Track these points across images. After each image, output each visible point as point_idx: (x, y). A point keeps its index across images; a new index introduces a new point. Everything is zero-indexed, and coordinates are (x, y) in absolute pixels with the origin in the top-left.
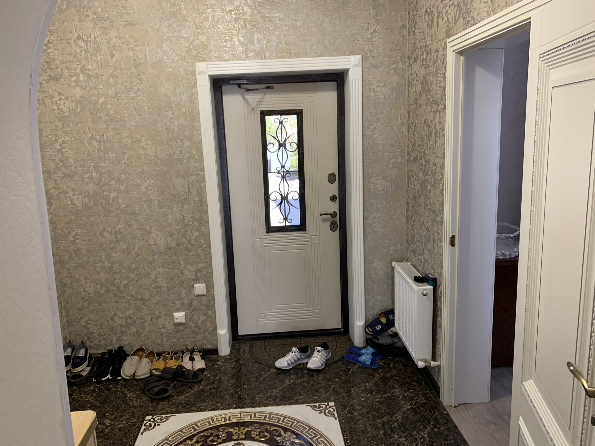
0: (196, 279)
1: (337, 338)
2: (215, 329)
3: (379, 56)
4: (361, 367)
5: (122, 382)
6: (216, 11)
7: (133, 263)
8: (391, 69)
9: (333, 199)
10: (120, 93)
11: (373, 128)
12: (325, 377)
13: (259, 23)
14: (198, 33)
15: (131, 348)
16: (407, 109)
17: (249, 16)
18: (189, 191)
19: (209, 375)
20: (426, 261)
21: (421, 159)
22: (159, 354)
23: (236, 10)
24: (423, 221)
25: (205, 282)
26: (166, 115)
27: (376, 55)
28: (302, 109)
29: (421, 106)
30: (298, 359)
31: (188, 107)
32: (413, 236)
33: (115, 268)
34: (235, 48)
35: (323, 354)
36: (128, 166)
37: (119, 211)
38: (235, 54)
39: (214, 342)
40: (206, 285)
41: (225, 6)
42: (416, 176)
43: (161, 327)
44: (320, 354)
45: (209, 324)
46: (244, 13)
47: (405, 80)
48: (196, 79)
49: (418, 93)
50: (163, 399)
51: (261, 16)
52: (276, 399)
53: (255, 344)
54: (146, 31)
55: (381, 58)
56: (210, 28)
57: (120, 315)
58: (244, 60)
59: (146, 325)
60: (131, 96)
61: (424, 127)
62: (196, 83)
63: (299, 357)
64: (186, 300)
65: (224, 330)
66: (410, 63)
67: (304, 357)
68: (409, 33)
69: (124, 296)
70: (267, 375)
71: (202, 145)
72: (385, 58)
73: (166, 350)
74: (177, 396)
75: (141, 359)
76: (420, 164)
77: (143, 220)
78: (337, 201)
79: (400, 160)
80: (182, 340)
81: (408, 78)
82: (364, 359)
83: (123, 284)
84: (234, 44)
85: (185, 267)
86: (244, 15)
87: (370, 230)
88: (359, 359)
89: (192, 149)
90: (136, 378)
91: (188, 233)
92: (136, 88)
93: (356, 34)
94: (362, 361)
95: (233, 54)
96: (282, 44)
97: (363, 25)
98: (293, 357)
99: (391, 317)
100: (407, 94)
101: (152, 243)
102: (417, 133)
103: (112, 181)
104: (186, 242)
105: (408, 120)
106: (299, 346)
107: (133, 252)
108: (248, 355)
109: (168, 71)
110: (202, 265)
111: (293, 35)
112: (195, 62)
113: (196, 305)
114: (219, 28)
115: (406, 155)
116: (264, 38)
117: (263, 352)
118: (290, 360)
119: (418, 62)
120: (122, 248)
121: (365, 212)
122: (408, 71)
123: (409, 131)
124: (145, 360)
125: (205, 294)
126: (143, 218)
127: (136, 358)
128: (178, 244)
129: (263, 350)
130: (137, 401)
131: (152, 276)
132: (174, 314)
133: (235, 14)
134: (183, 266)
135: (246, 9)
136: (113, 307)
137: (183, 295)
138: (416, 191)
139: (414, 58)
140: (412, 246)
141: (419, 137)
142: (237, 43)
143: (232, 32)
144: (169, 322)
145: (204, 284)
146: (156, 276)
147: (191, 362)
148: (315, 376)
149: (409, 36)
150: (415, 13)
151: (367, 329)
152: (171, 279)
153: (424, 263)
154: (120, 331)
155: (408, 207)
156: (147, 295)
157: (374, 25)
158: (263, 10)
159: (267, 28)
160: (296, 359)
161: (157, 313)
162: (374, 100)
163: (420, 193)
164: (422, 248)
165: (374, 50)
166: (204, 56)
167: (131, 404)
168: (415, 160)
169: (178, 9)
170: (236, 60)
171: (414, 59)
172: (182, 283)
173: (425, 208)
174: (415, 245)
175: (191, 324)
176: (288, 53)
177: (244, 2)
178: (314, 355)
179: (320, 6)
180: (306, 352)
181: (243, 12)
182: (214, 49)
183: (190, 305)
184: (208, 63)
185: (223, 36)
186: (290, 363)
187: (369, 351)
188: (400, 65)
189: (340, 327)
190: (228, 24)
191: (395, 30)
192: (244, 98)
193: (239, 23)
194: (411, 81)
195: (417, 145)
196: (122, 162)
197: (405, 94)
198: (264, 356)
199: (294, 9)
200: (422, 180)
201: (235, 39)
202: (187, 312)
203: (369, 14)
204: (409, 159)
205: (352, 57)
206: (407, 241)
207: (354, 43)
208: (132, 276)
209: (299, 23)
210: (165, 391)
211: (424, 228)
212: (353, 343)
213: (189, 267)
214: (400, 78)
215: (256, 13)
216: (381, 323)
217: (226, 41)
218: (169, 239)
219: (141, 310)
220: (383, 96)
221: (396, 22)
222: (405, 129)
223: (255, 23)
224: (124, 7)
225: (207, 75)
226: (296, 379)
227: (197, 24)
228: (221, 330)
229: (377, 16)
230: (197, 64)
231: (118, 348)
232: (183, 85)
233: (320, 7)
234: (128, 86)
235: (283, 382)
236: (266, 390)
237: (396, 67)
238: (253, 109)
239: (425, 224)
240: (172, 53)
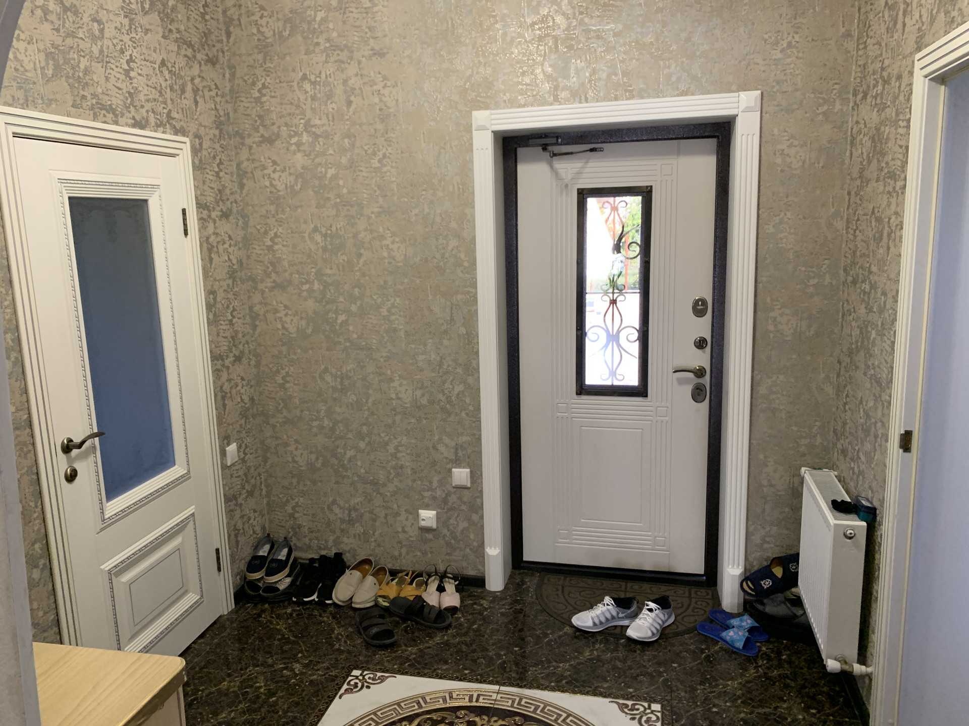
0: (456, 460)
1: (693, 591)
2: (482, 545)
3: (797, 90)
4: (725, 650)
5: (332, 609)
6: (509, 25)
7: (364, 424)
8: (819, 114)
9: (700, 344)
10: (357, 162)
11: (777, 221)
12: (655, 657)
13: (579, 42)
14: (480, 62)
15: (354, 556)
16: (846, 186)
17: (564, 31)
18: (452, 319)
19: (462, 620)
20: (861, 473)
21: (863, 281)
22: (394, 573)
23: (542, 22)
24: (862, 397)
25: (469, 466)
26: (423, 197)
27: (790, 89)
28: (651, 186)
29: (868, 181)
30: (613, 617)
31: (458, 184)
32: (845, 424)
33: (338, 430)
34: (537, 85)
35: (657, 615)
36: (364, 275)
37: (348, 344)
38: (536, 95)
39: (480, 567)
40: (471, 472)
41: (523, 16)
42: (854, 312)
43: (400, 530)
44: (653, 615)
45: (472, 536)
46: (555, 26)
47: (846, 133)
48: (471, 138)
49: (865, 157)
50: (384, 647)
51: (583, 30)
52: (562, 680)
53: (549, 580)
54: (400, 63)
55: (798, 94)
56: (498, 54)
57: (342, 503)
58: (551, 104)
59: (377, 524)
60: (373, 166)
61: (871, 222)
62: (472, 144)
63: (614, 614)
64: (439, 493)
65: (495, 548)
66: (855, 102)
67: (623, 615)
68: (857, 46)
69: (348, 474)
70: (556, 636)
71: (475, 244)
72: (807, 95)
73: (405, 569)
74: (406, 645)
75: (364, 577)
76: (862, 290)
77: (382, 359)
78: (708, 349)
79: (828, 279)
80: (430, 555)
81: (852, 129)
82: (731, 636)
83: (348, 456)
84: (536, 78)
85: (440, 439)
86: (554, 30)
87: (764, 406)
88: (724, 634)
89: (460, 251)
90: (353, 605)
91: (446, 385)
92: (380, 154)
93: (753, 53)
94: (728, 638)
95: (533, 96)
96: (616, 75)
97: (766, 37)
98: (603, 613)
99: (792, 567)
100: (847, 161)
101: (393, 396)
102: (860, 232)
103: (341, 297)
104: (443, 399)
105: (848, 209)
106: (616, 596)
107: (365, 408)
108: (532, 597)
109: (430, 125)
110: (465, 438)
111: (637, 60)
112: (472, 110)
113: (453, 503)
114: (512, 53)
115: (842, 272)
116: (587, 67)
117: (557, 595)
118: (598, 616)
119: (869, 99)
120: (350, 400)
121: (756, 372)
122: (853, 115)
123: (848, 228)
124: (370, 579)
125: (469, 485)
126: (382, 357)
127: (357, 574)
128: (431, 402)
129: (560, 592)
130: (346, 642)
131: (391, 448)
132: (420, 511)
133: (539, 29)
134: (437, 438)
135: (559, 19)
136: (332, 490)
137: (435, 484)
138: (854, 340)
139: (863, 92)
140: (842, 441)
141: (862, 241)
142: (541, 76)
143: (533, 60)
144: (412, 524)
145: (468, 470)
146: (396, 448)
147: (438, 593)
148: (638, 652)
149: (857, 52)
150: (869, 7)
151: (744, 583)
152: (418, 455)
153: (858, 477)
154: (340, 528)
155: (840, 369)
156: (382, 477)
157: (789, 34)
158: (587, 20)
159: (593, 50)
160: (609, 616)
161: (395, 506)
162: (782, 171)
163: (859, 344)
164: (857, 448)
165: (786, 80)
166: (487, 100)
167: (337, 646)
168: (854, 282)
169: (450, 26)
170: (538, 105)
171: (862, 95)
172: (434, 463)
173: (865, 374)
174: (847, 441)
175: (445, 531)
176: (626, 91)
177: (556, 7)
178: (641, 616)
179: (687, 6)
180: (629, 608)
181: (553, 25)
182: (502, 87)
183: (445, 500)
184: (493, 112)
185: (518, 66)
186: (597, 622)
187: (744, 624)
188: (838, 106)
189: (703, 572)
190: (528, 46)
191: (829, 42)
192: (552, 167)
193: (546, 44)
194: (855, 136)
195: (858, 253)
196: (356, 269)
197: (844, 160)
198: (558, 603)
199: (640, 15)
200: (864, 321)
201: (538, 71)
202: (439, 510)
203: (781, 16)
204: (846, 280)
205: (743, 95)
206: (835, 431)
207: (749, 68)
208: (362, 445)
209: (649, 39)
210: (388, 634)
211: (862, 410)
212: (719, 604)
213: (446, 440)
214: (836, 130)
215: (576, 26)
216: (772, 576)
217: (523, 74)
218: (419, 393)
219: (373, 500)
220: (801, 164)
221: (833, 26)
222: (840, 225)
223: (573, 43)
224: (370, 28)
225: (490, 132)
226: (604, 651)
227: (478, 48)
228: (491, 548)
229: (795, 18)
230: (475, 113)
231: (336, 554)
232: (451, 148)
233: (687, 9)
234: (370, 151)
235: (581, 653)
236: (549, 662)
237: (828, 109)
238: (567, 186)
239: (864, 403)
240: (437, 97)
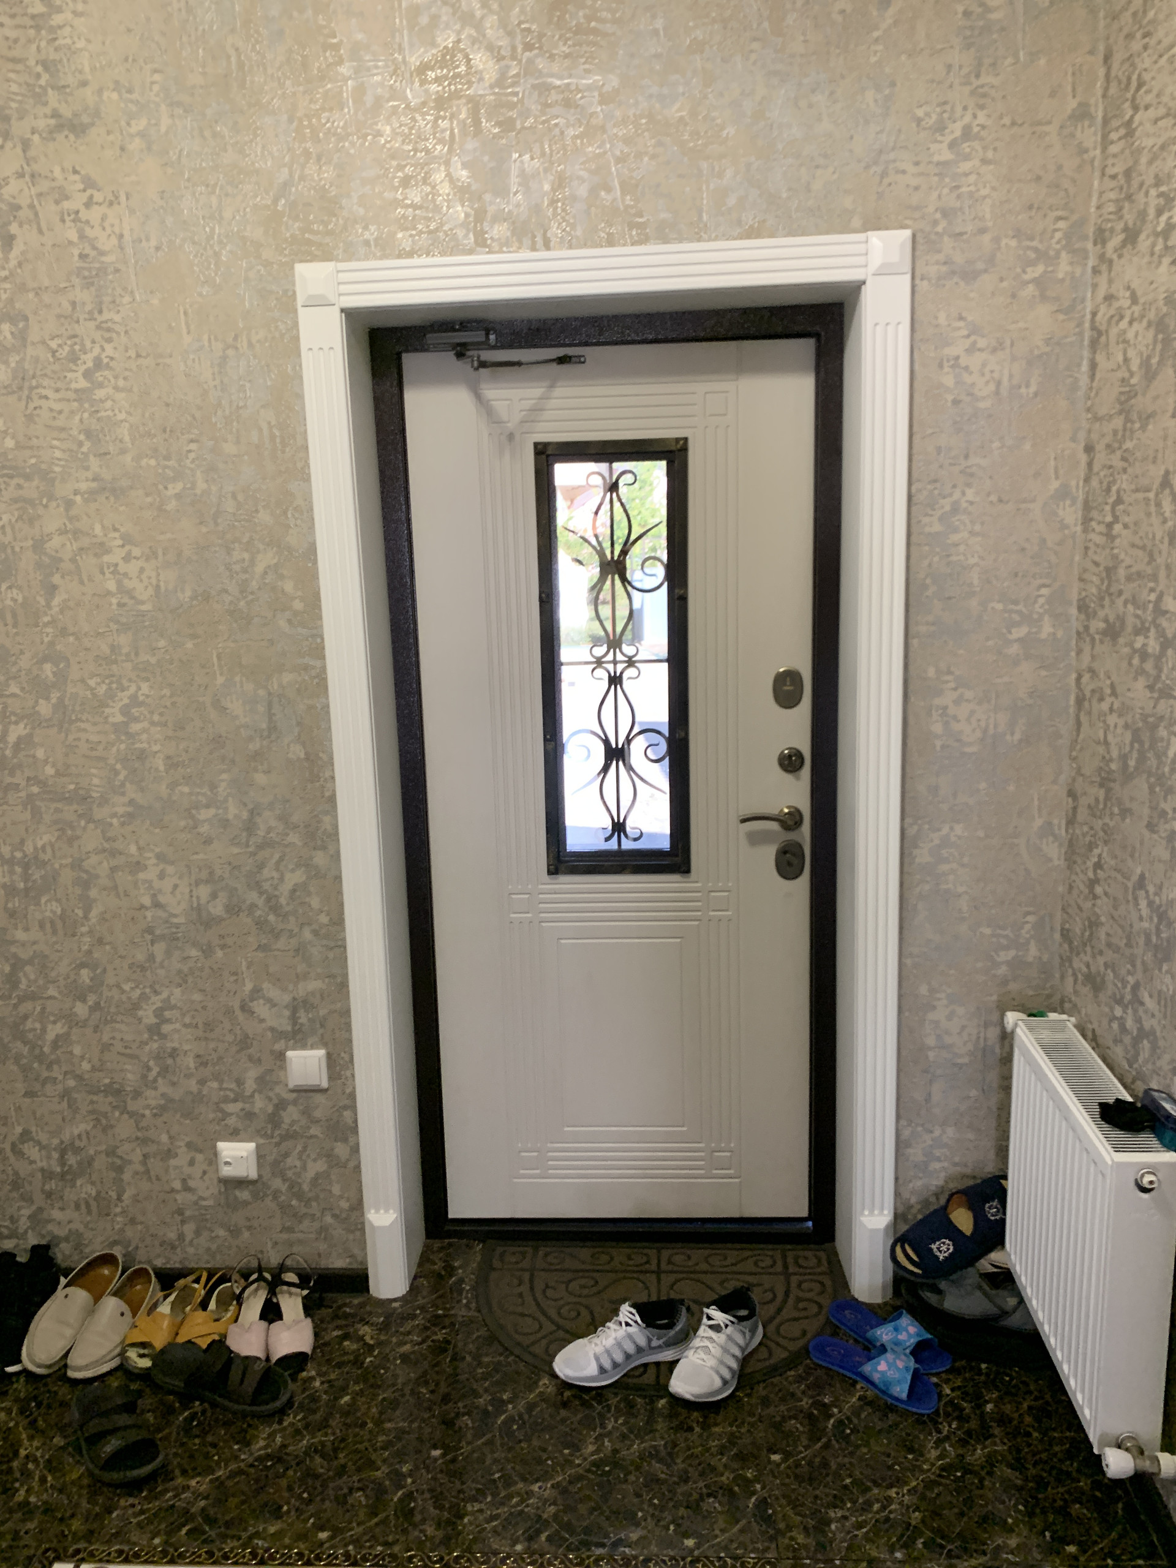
0: (295, 1033)
1: (790, 1255)
2: (358, 1206)
3: (982, 231)
4: (870, 1403)
5: (20, 1385)
6: (368, 69)
7: (83, 965)
8: (1029, 282)
9: (790, 762)
10: (34, 377)
11: (948, 508)
12: (733, 1439)
13: (525, 114)
14: (307, 154)
15: (78, 1247)
16: (1082, 436)
17: (492, 87)
18: (273, 728)
19: (317, 1384)
20: (1143, 1034)
21: (1141, 630)
22: (168, 1279)
23: (442, 63)
24: (1142, 877)
25: (325, 1045)
26: (192, 456)
27: (969, 228)
28: (686, 439)
29: (1147, 418)
30: (640, 1350)
31: (270, 427)
32: (1093, 924)
33: (24, 981)
34: (437, 209)
35: (730, 1338)
36: (64, 632)
37: (35, 789)
38: (437, 230)
39: (356, 1251)
40: (329, 1056)
41: (401, 50)
42: (1114, 693)
43: (177, 1185)
44: (720, 1338)
45: (336, 1190)
46: (472, 75)
47: (1080, 324)
48: (296, 324)
49: (1134, 367)
50: (133, 1487)
51: (534, 87)
53: (502, 1255)
54: (122, 149)
55: (986, 238)
56: (348, 135)
57: (43, 1137)
58: (471, 252)
59: (127, 1176)
60: (73, 386)
61: (1158, 505)
62: (297, 339)
63: (642, 1341)
64: (259, 1104)
65: (387, 1211)
66: (1102, 257)
67: (661, 1342)
68: (1105, 137)
69: (54, 1074)
70: (521, 1405)
71: (315, 562)
72: (1004, 242)
73: (193, 1265)
74: (184, 1472)
75: (97, 1298)
76: (1135, 651)
77: (115, 821)
78: (806, 771)
79: (1047, 629)
80: (246, 1234)
81: (1094, 314)
82: (883, 1373)
83: (50, 1036)
84: (435, 193)
85: (257, 992)
86: (470, 83)
87: (927, 887)
88: (867, 1368)
89: (282, 577)
90: (71, 1374)
91: (266, 873)
92: (88, 360)
93: (893, 149)
94: (876, 1377)
95: (430, 232)
96: (609, 190)
97: (920, 113)
98: (619, 1344)
99: (991, 1211)
100: (1084, 380)
101: (146, 901)
102: (1126, 526)
103: (11, 682)
104: (261, 902)
105: (1087, 480)
106: (643, 1298)
107: (84, 929)
108: (467, 1306)
109: (200, 295)
110: (314, 985)
111: (653, 157)
112: (293, 262)
113: (293, 1122)
114: (379, 134)
115: (1073, 611)
116: (546, 170)
117: (521, 1295)
118: (608, 1352)
119: (1144, 242)
120: (48, 914)
121: (908, 820)
122: (1095, 286)
123: (1086, 521)
124: (111, 1305)
125: (325, 1084)
126: (115, 815)
127: (80, 1296)
128: (233, 910)
129: (525, 1289)
130: (43, 1480)
131: (148, 1016)
132: (221, 1145)
133: (437, 80)
134: (249, 986)
135: (480, 59)
136: (18, 1109)
137: (250, 1085)
138: (1115, 753)
139: (1126, 229)
140: (1087, 958)
141: (1133, 546)
142: (445, 189)
143: (427, 151)
144: (205, 1173)
145: (321, 1053)
146: (158, 1013)
147: (264, 1324)
148: (697, 1429)
149: (1104, 149)
150: (1136, 46)
151: (898, 1249)
152: (209, 1026)
153: (1137, 1041)
154: (43, 1191)
155: (1075, 809)
156: (131, 1077)
157: (965, 108)
158: (541, 63)
159: (557, 131)
160: (630, 1348)
161: (164, 1138)
162: (956, 402)
163: (1132, 763)
164: (1131, 980)
165: (961, 209)
166: (327, 240)
167: (21, 1495)
168: (1112, 632)
169: (234, 66)
170: (443, 254)
171: (1122, 237)
172: (245, 1043)
173: (1151, 827)
174: (1101, 960)
175: (277, 1183)
176: (632, 226)
177: (473, 32)
178: (697, 1342)
179: (755, 39)
180: (670, 1326)
181: (468, 74)
182: (362, 211)
183: (274, 1119)
184: (342, 266)
185: (394, 163)
186: (607, 1365)
187: (902, 1337)
188: (1064, 267)
189: (805, 1213)
190: (413, 119)
191: (1046, 128)
192: (478, 397)
193: (453, 117)
194: (1103, 328)
195: (1122, 572)
196: (46, 619)
197: (1076, 380)
198: (523, 1315)
199: (657, 56)
200: (1144, 717)
201: (439, 176)
202: (262, 1141)
203: (949, 67)
204: (1087, 628)
205: (876, 239)
206: (1065, 934)
207: (886, 181)
208: (81, 1010)
209: (676, 111)
210: (143, 1450)
211: (1143, 904)
212: (845, 1285)
213: (272, 992)
214: (1061, 317)
215: (517, 75)
216: (952, 1232)
217: (406, 182)
218: (204, 892)
219: (112, 1127)
220: (992, 387)
221: (1053, 94)
222: (1071, 514)
223: (513, 114)
224: (45, 64)
225: (336, 311)
226: (624, 1437)
227: (301, 121)
228: (377, 1211)
229: (978, 76)
230: (302, 270)
231: (35, 1249)
232: (250, 345)
233: (755, 45)
234: (64, 352)
235: (576, 1448)
236: (508, 1481)
237: (1045, 272)
238: (511, 437)
239: (1151, 889)
240: (213, 230)
